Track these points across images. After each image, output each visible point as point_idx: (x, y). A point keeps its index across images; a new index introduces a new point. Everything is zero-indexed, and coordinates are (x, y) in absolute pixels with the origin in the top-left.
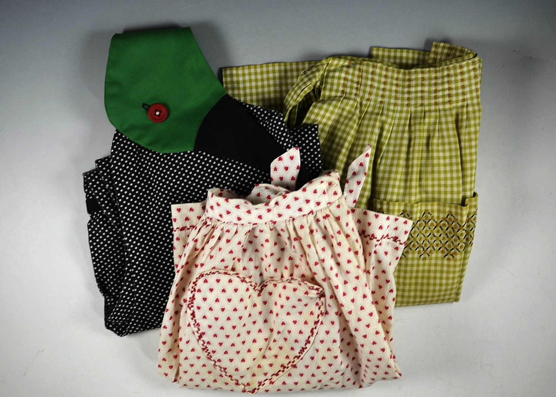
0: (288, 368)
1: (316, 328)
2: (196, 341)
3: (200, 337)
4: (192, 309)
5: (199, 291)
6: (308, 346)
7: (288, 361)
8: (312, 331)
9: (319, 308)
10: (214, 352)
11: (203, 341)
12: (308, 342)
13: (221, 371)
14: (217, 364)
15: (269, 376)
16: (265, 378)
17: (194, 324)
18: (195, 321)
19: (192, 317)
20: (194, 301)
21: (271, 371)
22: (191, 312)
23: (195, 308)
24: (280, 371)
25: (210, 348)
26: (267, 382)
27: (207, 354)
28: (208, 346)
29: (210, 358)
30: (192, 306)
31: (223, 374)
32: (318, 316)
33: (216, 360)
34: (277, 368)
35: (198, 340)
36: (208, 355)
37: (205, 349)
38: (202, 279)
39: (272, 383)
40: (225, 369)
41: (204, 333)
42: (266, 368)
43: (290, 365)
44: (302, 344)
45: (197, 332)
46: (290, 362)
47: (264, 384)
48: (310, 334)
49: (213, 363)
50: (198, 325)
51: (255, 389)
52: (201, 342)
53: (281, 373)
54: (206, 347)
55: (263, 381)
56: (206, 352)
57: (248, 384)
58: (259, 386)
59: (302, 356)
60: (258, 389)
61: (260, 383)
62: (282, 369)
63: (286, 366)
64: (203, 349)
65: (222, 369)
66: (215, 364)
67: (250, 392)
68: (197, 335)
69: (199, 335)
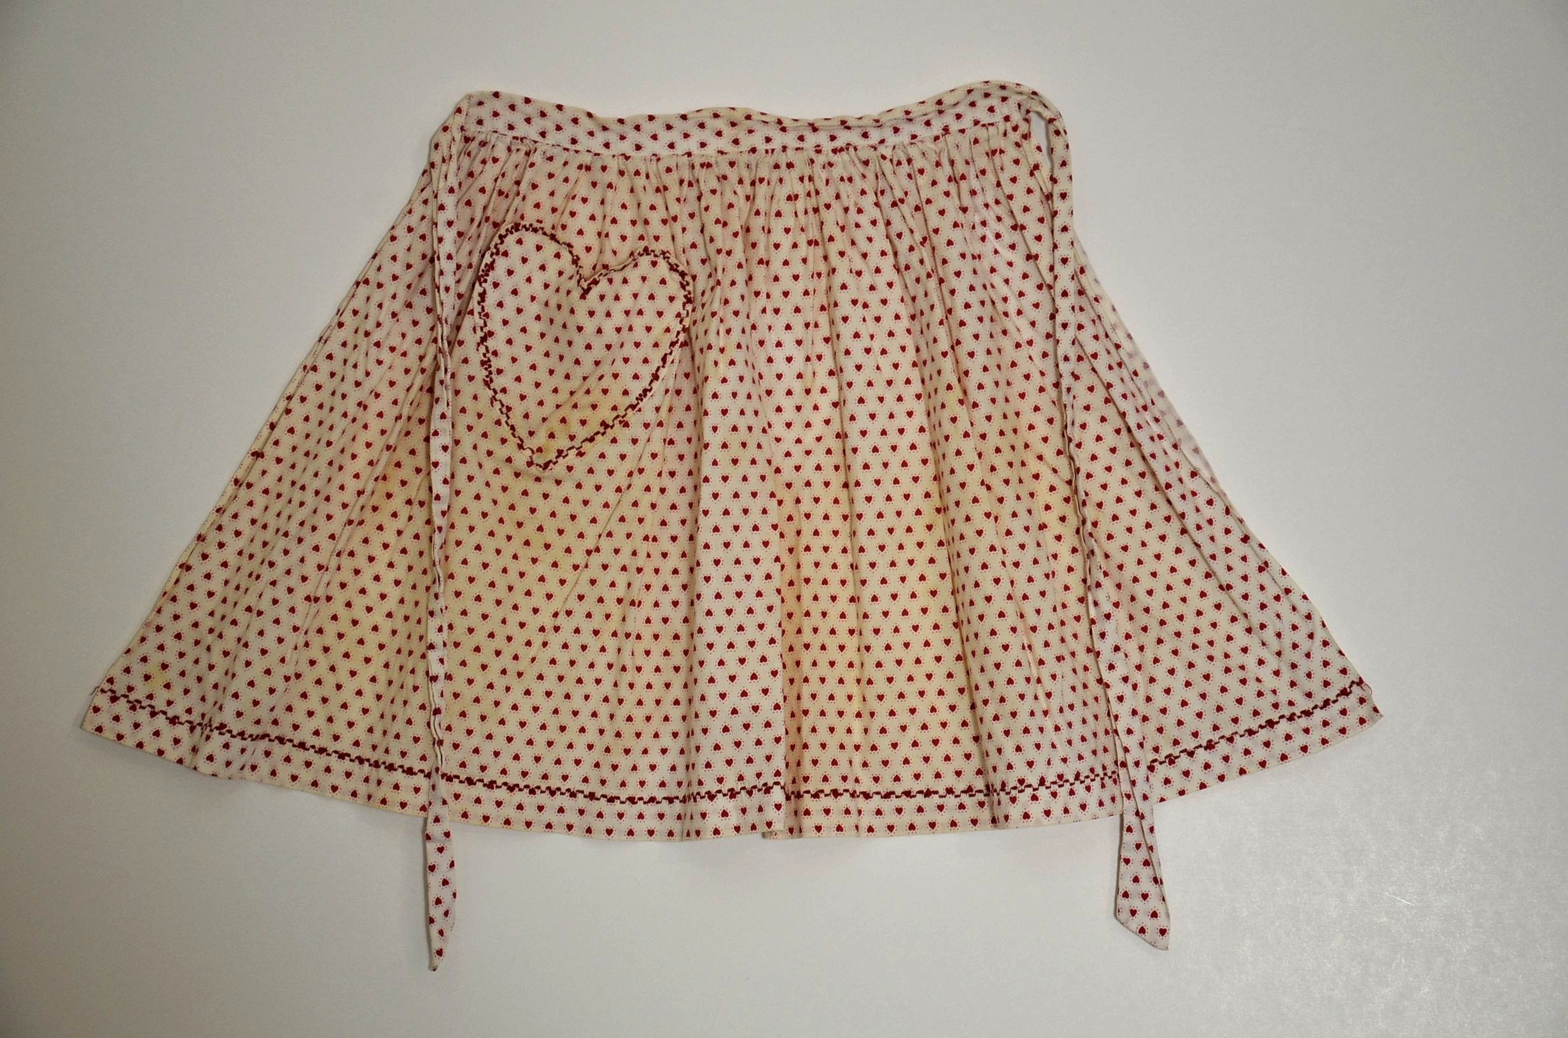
0: (612, 427)
1: (671, 353)
2: (474, 346)
3: (484, 339)
4: (483, 285)
5: (506, 254)
6: (655, 385)
7: (615, 414)
8: (664, 359)
9: (681, 322)
10: (500, 372)
11: (487, 348)
12: (655, 377)
13: (502, 413)
14: (499, 396)
15: (577, 443)
16: (570, 444)
17: (480, 313)
18: (483, 308)
19: (479, 299)
20: (491, 273)
21: (582, 433)
22: (481, 290)
23: (488, 286)
24: (598, 433)
25: (496, 363)
26: (574, 452)
27: (487, 373)
28: (492, 358)
29: (487, 383)
30: (485, 281)
31: (504, 419)
32: (678, 333)
33: (498, 389)
34: (594, 426)
35: (479, 345)
36: (487, 376)
37: (485, 363)
38: (516, 236)
39: (581, 454)
40: (509, 409)
41: (491, 334)
42: (575, 427)
43: (616, 422)
44: (644, 383)
45: (482, 329)
46: (618, 417)
47: (567, 455)
48: (661, 364)
49: (491, 393)
50: (487, 315)
51: (550, 461)
52: (482, 349)
53: (599, 437)
54: (489, 361)
55: (565, 449)
56: (486, 369)
57: (540, 450)
58: (557, 457)
59: (641, 405)
60: (555, 463)
61: (560, 453)
62: (602, 430)
63: (611, 424)
64: (483, 363)
65: (504, 410)
66: (494, 397)
67: (540, 466)
68: (480, 334)
69: (482, 334)
